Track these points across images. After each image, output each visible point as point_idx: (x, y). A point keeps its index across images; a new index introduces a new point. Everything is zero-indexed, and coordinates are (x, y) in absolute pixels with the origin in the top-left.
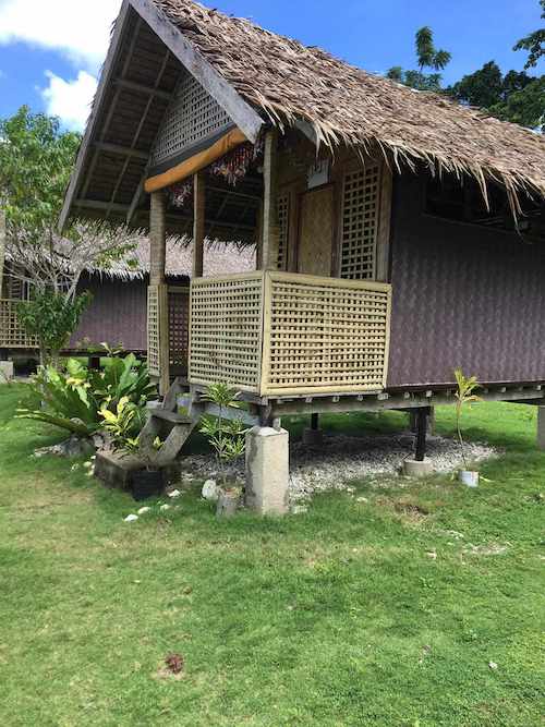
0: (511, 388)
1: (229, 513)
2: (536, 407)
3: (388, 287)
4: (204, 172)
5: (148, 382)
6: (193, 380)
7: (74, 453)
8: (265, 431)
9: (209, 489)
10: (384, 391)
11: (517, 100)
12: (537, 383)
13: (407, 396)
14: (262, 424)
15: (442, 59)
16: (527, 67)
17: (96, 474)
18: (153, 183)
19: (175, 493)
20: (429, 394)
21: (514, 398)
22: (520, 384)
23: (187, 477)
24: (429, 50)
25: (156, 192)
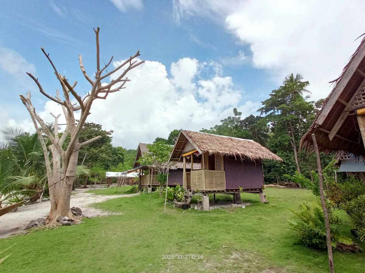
0: (251, 190)
1: (200, 211)
2: (259, 194)
3: (224, 172)
4: (193, 154)
5: (183, 190)
6: (192, 189)
7: (170, 204)
8: (205, 197)
9: (196, 208)
10: (225, 190)
11: (259, 123)
12: (257, 189)
13: (230, 191)
14: (204, 196)
15: (240, 114)
16: (261, 115)
17: (175, 206)
18: (184, 155)
19: (190, 209)
20: (234, 191)
21: (253, 192)
22: (253, 189)
23: (192, 207)
24: (237, 112)
25: (184, 157)
